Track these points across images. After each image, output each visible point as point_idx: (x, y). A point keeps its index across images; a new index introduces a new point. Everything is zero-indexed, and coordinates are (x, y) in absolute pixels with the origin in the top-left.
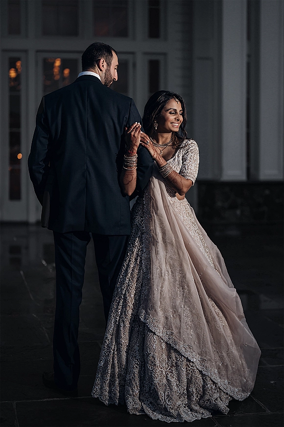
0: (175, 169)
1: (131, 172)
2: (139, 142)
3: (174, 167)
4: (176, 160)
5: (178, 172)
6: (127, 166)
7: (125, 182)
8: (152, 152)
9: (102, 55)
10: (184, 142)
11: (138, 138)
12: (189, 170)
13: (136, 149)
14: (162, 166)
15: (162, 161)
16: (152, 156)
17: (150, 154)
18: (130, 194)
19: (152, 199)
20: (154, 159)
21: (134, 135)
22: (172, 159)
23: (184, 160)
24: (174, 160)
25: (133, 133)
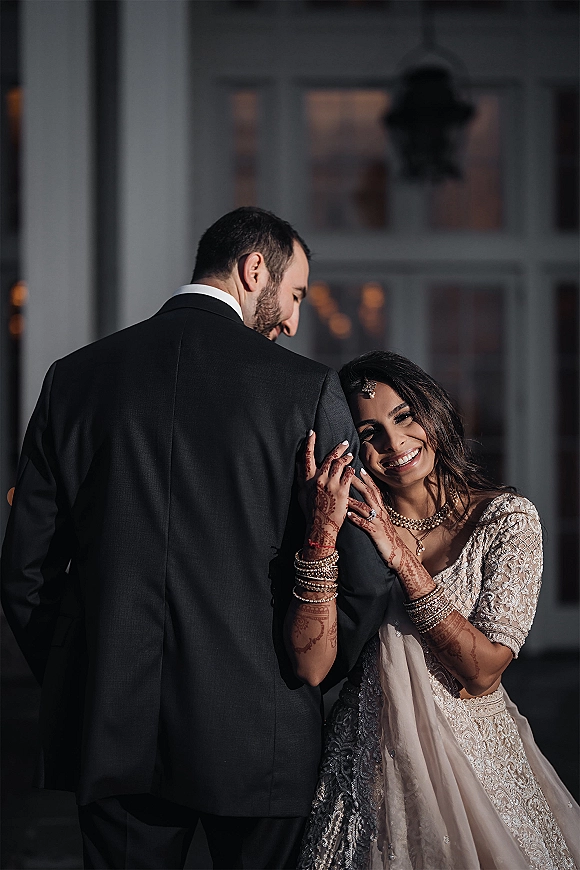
0: (458, 605)
1: (317, 609)
2: (341, 512)
3: (453, 597)
4: (463, 573)
5: (466, 614)
6: (302, 591)
7: (300, 643)
8: (385, 546)
9: (258, 243)
10: (492, 509)
11: (340, 496)
12: (502, 610)
13: (332, 533)
14: (417, 594)
15: (418, 580)
16: (385, 563)
17: (380, 553)
18: (317, 680)
19: (383, 701)
20: (394, 571)
21: (326, 487)
22: (450, 570)
23: (487, 570)
24: (456, 571)
25: (322, 480)
